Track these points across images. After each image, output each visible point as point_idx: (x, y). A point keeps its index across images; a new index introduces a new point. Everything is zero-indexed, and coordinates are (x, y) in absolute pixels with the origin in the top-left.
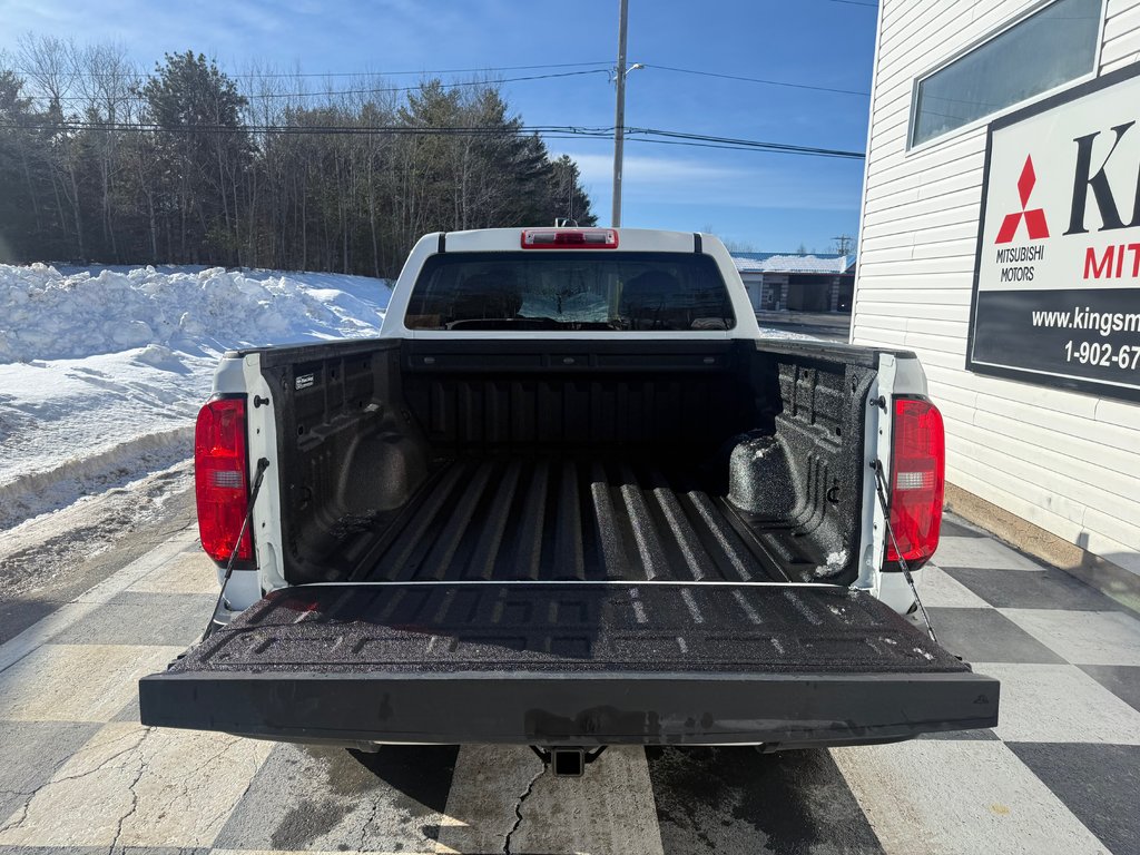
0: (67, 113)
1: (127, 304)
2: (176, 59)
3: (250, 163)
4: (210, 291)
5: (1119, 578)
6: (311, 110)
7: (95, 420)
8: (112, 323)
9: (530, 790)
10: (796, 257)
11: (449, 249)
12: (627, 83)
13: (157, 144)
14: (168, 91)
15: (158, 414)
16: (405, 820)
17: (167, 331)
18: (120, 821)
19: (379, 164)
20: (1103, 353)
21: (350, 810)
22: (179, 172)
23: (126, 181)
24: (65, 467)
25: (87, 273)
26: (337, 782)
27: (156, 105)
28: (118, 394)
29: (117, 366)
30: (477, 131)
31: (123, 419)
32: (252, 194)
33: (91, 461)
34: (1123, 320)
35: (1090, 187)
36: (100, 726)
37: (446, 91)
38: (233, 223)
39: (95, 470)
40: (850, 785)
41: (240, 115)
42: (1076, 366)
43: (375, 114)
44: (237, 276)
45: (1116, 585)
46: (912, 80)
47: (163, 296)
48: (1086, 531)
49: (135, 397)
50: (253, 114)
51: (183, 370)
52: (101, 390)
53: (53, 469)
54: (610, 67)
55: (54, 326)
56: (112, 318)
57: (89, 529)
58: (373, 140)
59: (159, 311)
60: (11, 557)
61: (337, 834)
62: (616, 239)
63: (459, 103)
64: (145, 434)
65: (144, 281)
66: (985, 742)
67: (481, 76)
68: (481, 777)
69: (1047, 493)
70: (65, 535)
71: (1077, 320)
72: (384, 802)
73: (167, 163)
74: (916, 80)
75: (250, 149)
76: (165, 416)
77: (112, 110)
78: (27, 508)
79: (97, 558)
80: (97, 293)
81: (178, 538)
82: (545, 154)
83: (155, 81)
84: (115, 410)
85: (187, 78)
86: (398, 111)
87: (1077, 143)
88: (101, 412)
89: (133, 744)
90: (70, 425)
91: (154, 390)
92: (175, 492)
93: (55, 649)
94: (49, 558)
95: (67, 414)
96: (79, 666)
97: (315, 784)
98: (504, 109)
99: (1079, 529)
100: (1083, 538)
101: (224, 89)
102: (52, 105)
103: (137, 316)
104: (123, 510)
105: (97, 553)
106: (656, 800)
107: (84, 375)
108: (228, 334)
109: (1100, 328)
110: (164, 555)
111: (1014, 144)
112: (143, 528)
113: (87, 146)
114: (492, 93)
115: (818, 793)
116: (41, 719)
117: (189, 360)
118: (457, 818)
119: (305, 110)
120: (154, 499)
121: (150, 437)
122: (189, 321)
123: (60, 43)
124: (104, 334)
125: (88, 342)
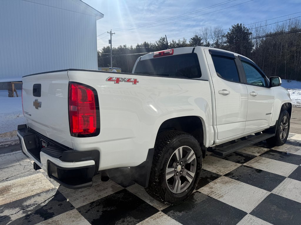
2: (234, 26)
14: (231, 35)
62: (173, 51)
83: (229, 33)
101: (246, 31)
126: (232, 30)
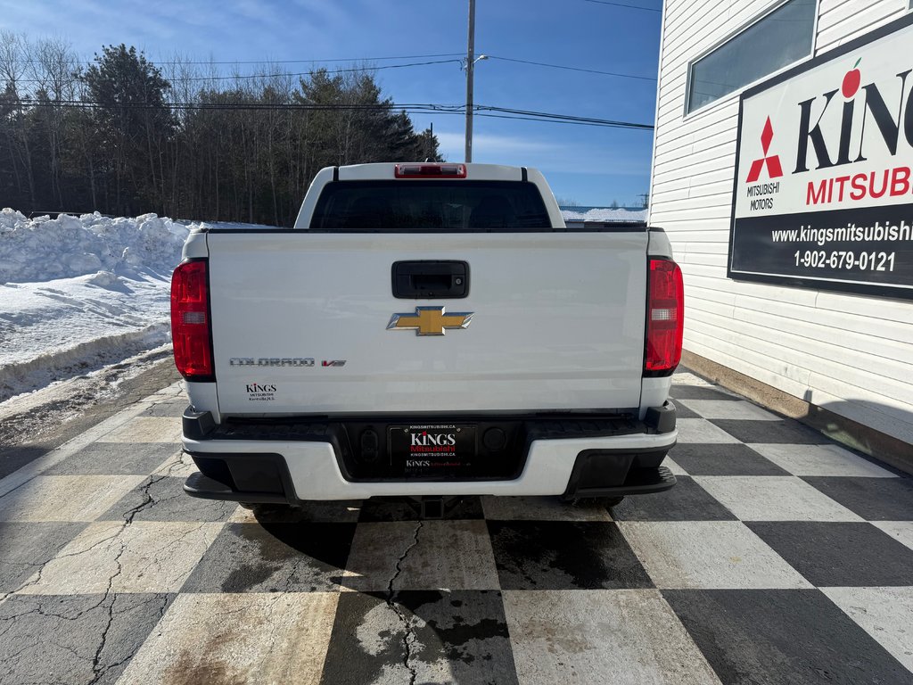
0: (21, 94)
1: (80, 241)
2: (111, 50)
3: (173, 135)
4: (145, 231)
5: (833, 422)
6: (221, 92)
7: (59, 327)
8: (69, 255)
9: (406, 555)
10: (610, 210)
11: (341, 178)
12: (475, 70)
13: (96, 119)
14: (105, 77)
15: (109, 323)
16: (317, 574)
17: (112, 261)
18: (110, 579)
19: (278, 136)
20: (820, 258)
21: (277, 569)
22: (115, 142)
23: (70, 149)
24: (39, 360)
25: (48, 216)
26: (265, 553)
27: (95, 88)
28: (77, 308)
29: (74, 287)
30: (357, 109)
31: (82, 326)
32: (175, 159)
33: (59, 356)
34: (833, 233)
35: (809, 138)
36: (88, 524)
37: (332, 77)
38: (159, 183)
39: (62, 363)
40: (633, 548)
41: (164, 96)
42: (802, 269)
43: (273, 95)
44: (167, 221)
45: (831, 427)
46: (687, 64)
47: (108, 235)
48: (811, 389)
49: (90, 310)
50: (175, 95)
51: (127, 291)
52: (63, 304)
53: (31, 360)
54: (462, 58)
55: (22, 257)
56: (68, 251)
57: (62, 402)
58: (272, 116)
59: (106, 247)
60: (5, 420)
61: (268, 583)
62: (465, 171)
63: (342, 87)
64: (99, 337)
65: (94, 223)
66: (729, 522)
67: (359, 65)
68: (371, 548)
69: (784, 364)
70: (45, 406)
71: (803, 235)
72: (301, 564)
73: (104, 134)
74: (690, 63)
75: (173, 124)
76: (114, 324)
77: (58, 90)
78: (12, 389)
79: (71, 422)
80: (55, 232)
81: (132, 408)
82: (412, 128)
83: (94, 68)
84: (75, 319)
85: (120, 66)
86: (293, 93)
87: (800, 106)
88: (64, 321)
89: (114, 534)
90: (40, 330)
91: (105, 305)
92: (126, 378)
93: (47, 479)
94: (34, 421)
95: (38, 322)
96: (67, 489)
97: (251, 555)
98: (378, 92)
99: (806, 388)
100: (808, 394)
101: (150, 75)
102: (8, 88)
103: (88, 249)
104: (87, 390)
105: (70, 418)
106: (496, 558)
107: (48, 293)
108: (161, 265)
109: (818, 240)
110: (123, 419)
111: (758, 109)
112: (104, 402)
113: (38, 121)
114: (368, 79)
115: (610, 552)
116: (43, 521)
117: (131, 284)
118: (355, 572)
119: (217, 92)
120: (111, 383)
121: (104, 339)
122: (130, 254)
123: (16, 37)
124: (62, 264)
125: (49, 270)
126: (106, 60)
